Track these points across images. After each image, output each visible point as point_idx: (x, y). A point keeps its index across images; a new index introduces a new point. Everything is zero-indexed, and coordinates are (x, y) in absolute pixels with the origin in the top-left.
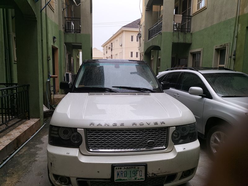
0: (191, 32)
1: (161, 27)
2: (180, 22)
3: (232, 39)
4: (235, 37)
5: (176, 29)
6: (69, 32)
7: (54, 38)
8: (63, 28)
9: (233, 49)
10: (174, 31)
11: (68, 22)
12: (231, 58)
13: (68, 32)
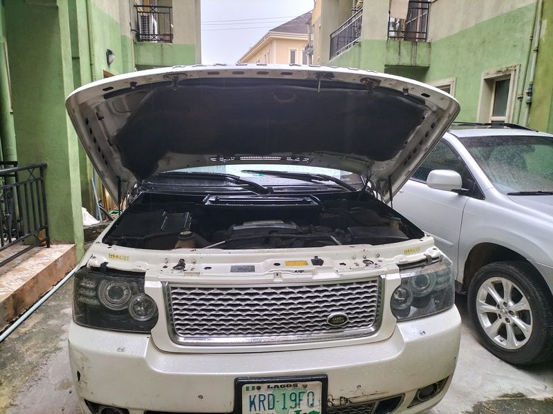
0: (428, 41)
1: (360, 28)
2: (404, 17)
3: (527, 55)
4: (532, 51)
5: (393, 34)
6: (146, 40)
7: (109, 53)
8: (132, 30)
9: (527, 81)
10: (388, 37)
11: (143, 17)
12: (521, 101)
13: (143, 40)
